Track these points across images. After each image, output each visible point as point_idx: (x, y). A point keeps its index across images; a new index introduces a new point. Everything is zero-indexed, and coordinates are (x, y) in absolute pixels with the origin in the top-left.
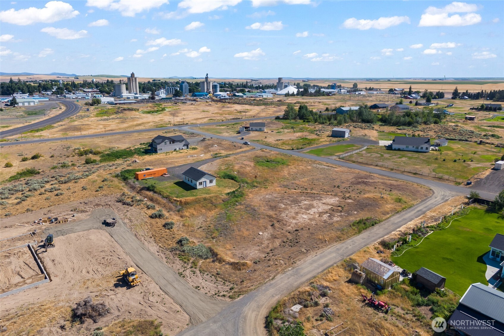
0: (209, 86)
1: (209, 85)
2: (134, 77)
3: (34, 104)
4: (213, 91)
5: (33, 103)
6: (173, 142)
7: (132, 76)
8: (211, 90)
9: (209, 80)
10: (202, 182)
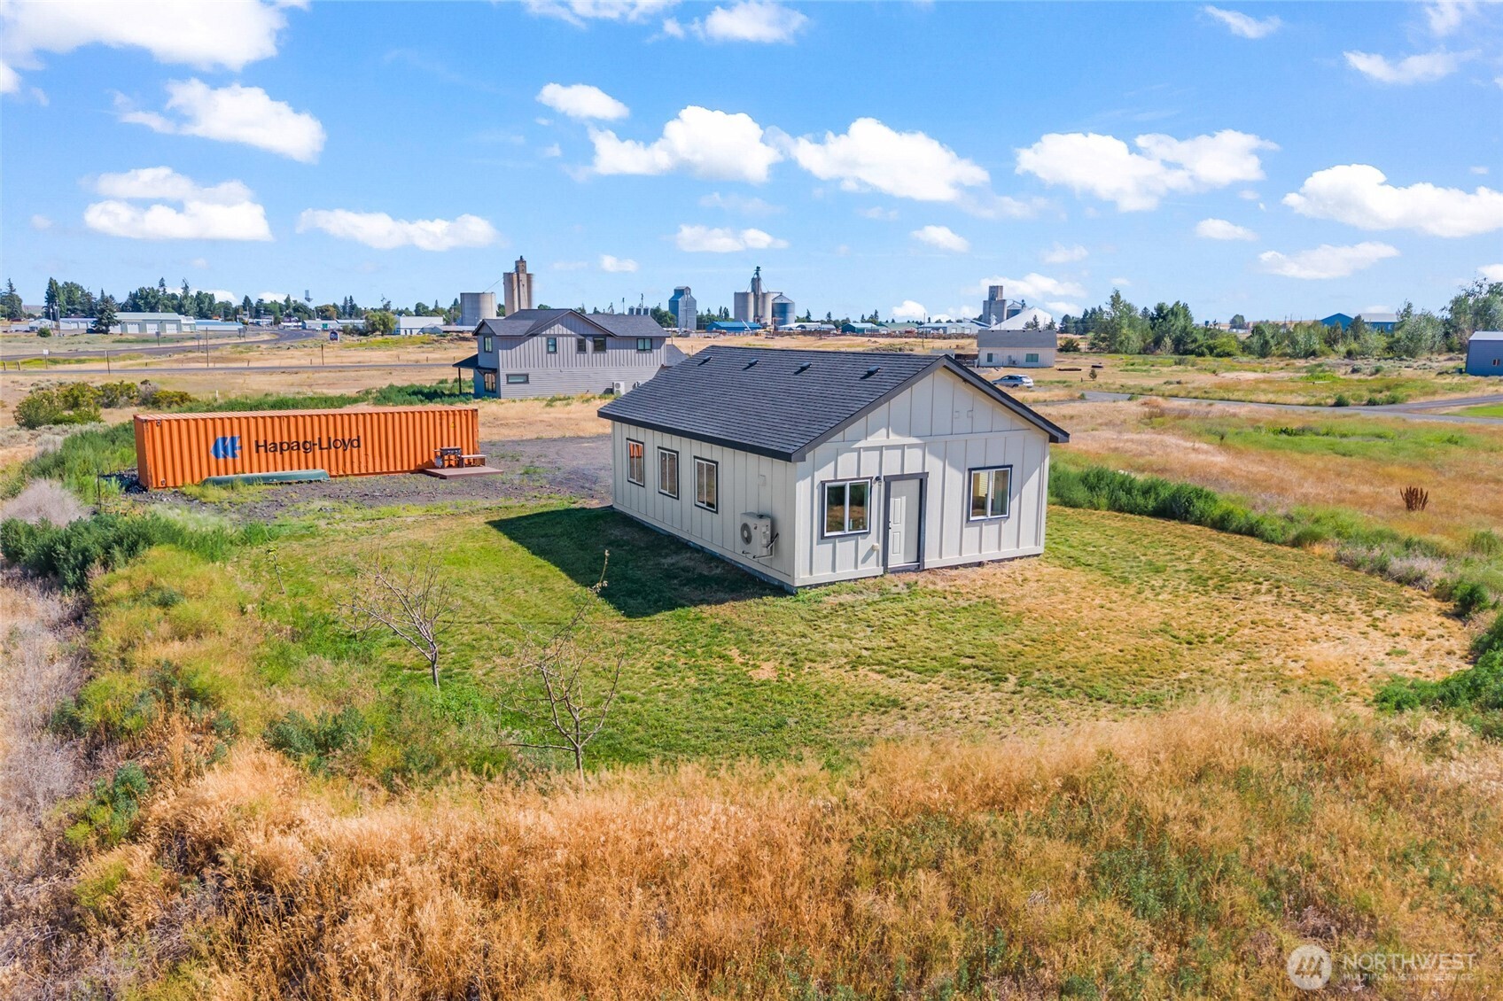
0: (764, 307)
1: (764, 302)
2: (524, 271)
3: (179, 329)
4: (774, 322)
5: (175, 326)
6: (600, 347)
7: (517, 267)
8: (768, 319)
9: (764, 289)
10: (860, 496)
